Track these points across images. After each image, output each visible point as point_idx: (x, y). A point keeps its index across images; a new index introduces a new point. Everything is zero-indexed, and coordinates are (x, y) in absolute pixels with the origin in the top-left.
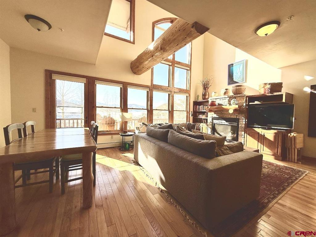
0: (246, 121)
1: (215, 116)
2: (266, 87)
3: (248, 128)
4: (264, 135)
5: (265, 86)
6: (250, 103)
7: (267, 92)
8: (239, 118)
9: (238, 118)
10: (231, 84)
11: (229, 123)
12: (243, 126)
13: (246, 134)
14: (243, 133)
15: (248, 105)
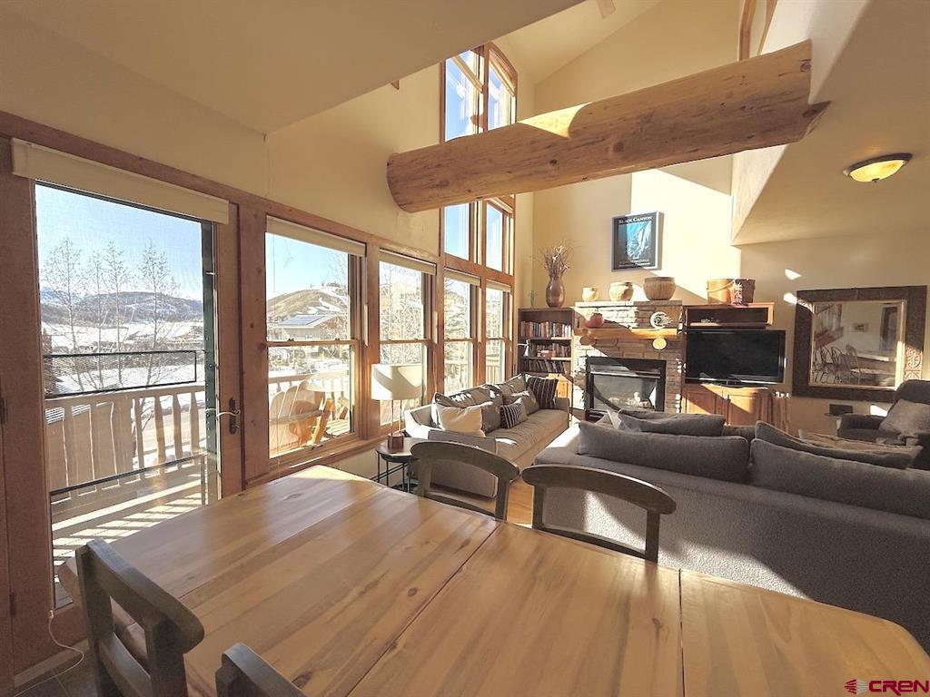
0: (685, 366)
1: (596, 353)
2: (731, 289)
3: (689, 385)
4: (729, 400)
5: (730, 286)
6: (692, 324)
7: (733, 301)
8: (665, 361)
9: (663, 359)
10: (621, 268)
11: (637, 374)
12: (678, 379)
13: (684, 399)
14: (678, 397)
15: (689, 327)
